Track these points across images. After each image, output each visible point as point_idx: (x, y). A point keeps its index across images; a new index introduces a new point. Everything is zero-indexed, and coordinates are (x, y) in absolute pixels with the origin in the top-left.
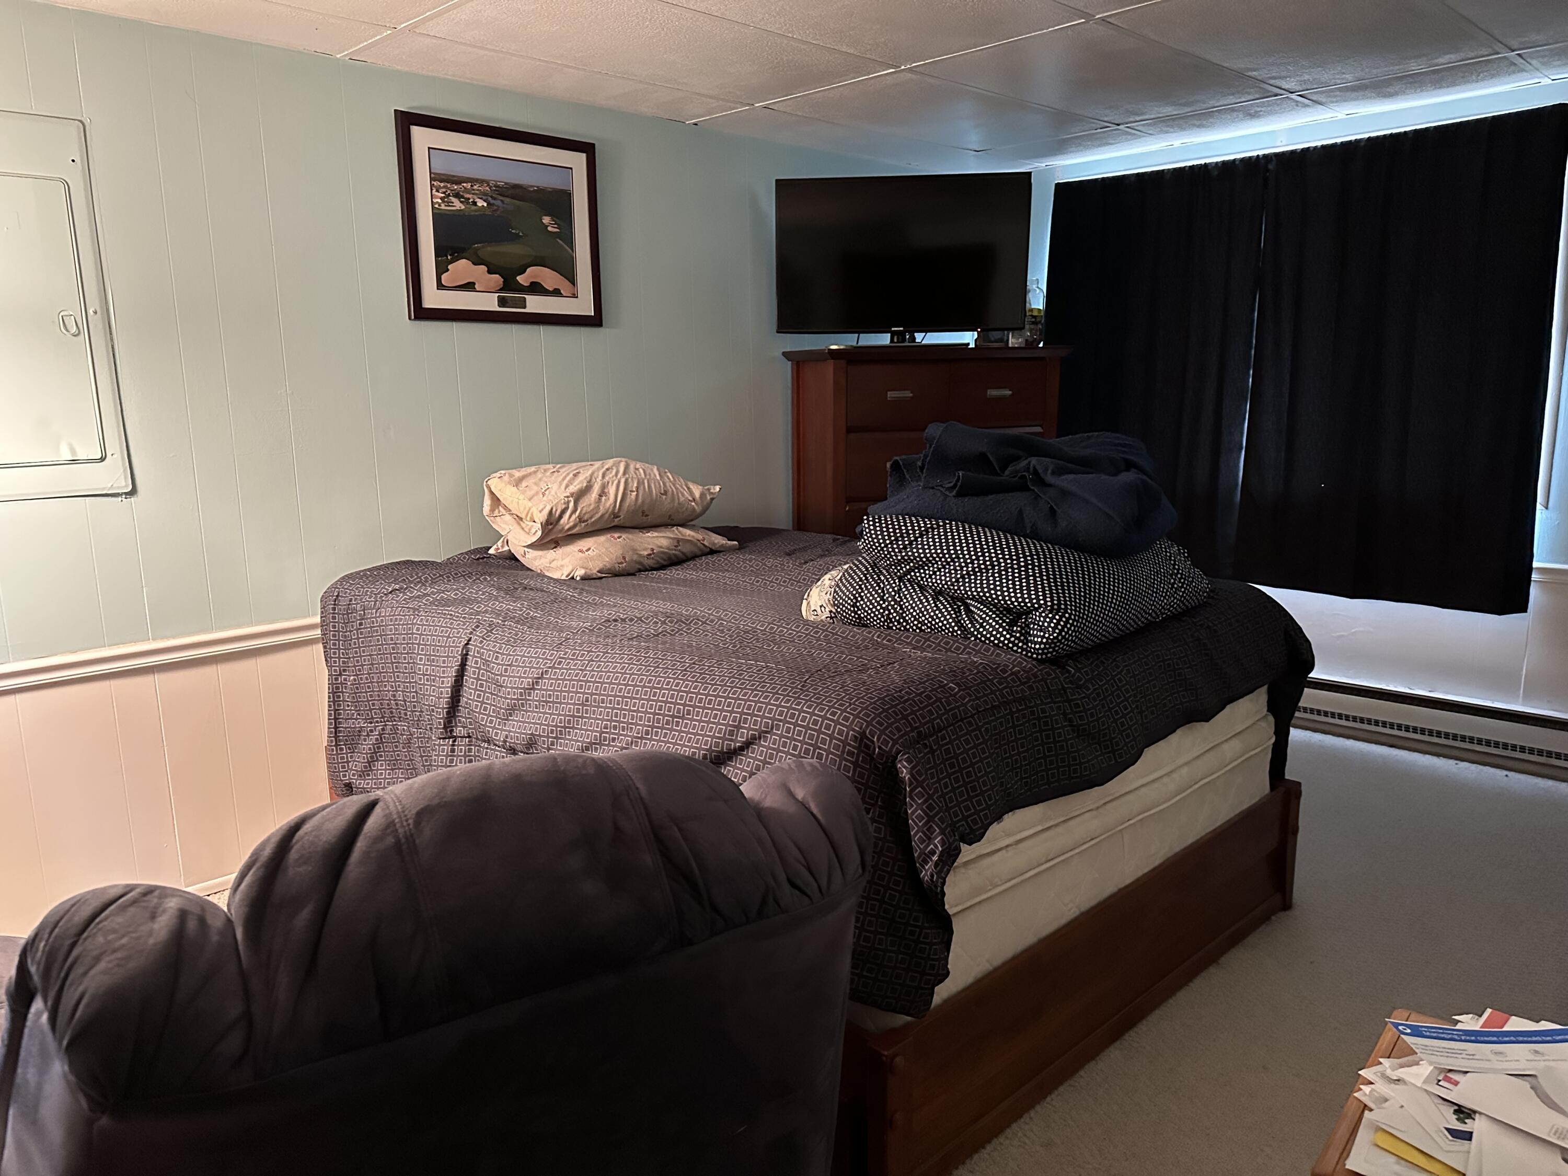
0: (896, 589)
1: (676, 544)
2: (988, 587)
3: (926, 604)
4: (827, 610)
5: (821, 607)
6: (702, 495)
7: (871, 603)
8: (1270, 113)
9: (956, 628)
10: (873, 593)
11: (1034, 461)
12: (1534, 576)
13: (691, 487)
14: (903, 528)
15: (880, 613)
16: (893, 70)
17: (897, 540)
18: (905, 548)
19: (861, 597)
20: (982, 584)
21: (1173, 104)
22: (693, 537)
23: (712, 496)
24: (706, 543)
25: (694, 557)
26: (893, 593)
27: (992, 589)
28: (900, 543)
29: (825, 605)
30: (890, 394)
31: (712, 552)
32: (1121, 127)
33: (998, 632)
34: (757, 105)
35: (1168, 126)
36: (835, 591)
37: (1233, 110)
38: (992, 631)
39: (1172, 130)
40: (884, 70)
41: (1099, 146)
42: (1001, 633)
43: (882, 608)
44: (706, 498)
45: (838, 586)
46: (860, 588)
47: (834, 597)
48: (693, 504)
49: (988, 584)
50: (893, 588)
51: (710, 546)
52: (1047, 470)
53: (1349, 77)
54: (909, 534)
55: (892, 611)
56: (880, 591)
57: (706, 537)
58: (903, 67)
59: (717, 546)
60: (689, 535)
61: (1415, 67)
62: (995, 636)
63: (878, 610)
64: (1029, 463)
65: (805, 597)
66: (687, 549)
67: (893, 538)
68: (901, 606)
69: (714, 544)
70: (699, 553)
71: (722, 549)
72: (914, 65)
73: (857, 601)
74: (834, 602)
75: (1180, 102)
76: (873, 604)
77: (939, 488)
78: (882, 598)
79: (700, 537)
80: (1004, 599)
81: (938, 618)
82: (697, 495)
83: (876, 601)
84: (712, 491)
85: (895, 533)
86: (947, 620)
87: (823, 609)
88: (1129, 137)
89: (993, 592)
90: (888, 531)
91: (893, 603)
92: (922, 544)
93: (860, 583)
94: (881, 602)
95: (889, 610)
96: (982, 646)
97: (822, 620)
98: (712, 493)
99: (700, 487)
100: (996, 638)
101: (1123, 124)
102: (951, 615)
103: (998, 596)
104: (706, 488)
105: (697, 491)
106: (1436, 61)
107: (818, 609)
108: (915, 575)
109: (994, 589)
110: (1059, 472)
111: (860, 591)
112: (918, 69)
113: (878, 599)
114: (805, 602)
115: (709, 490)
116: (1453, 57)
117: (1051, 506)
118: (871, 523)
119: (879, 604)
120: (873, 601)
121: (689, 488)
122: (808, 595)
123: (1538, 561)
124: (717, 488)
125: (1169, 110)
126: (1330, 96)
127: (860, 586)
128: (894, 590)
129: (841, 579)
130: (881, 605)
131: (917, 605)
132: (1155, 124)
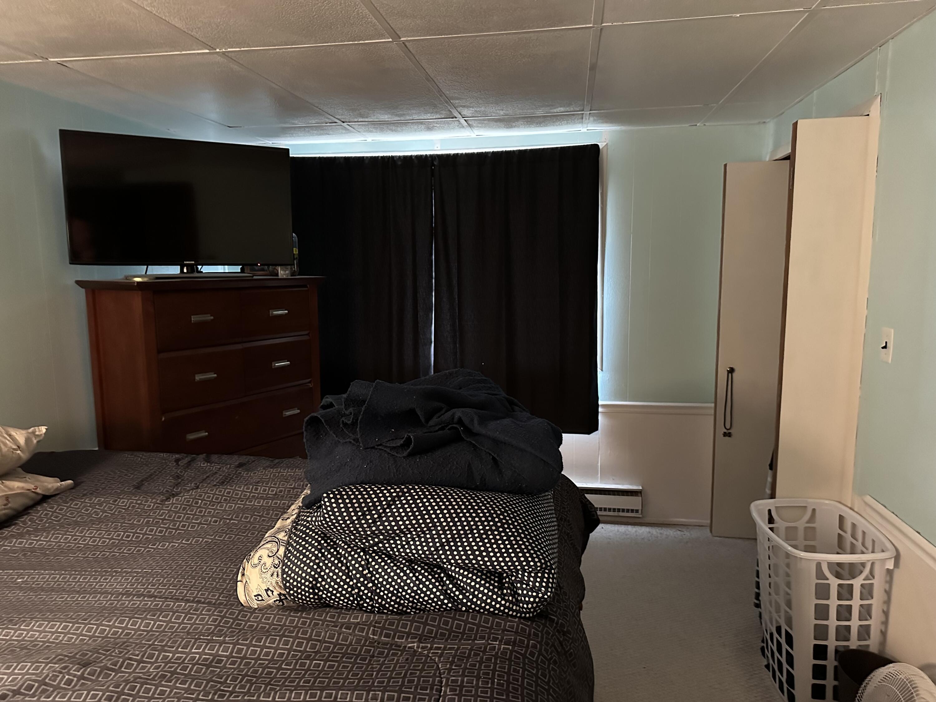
0: (363, 563)
1: (6, 502)
2: (473, 553)
3: (405, 578)
4: (276, 593)
5: (267, 590)
6: (28, 440)
7: (336, 583)
8: (443, 128)
9: (446, 601)
10: (337, 571)
11: (458, 413)
12: (600, 410)
13: (13, 433)
14: (369, 500)
15: (347, 592)
16: (208, 51)
17: (364, 515)
18: (374, 522)
19: (322, 577)
20: (464, 550)
21: (393, 114)
22: (23, 488)
23: (38, 439)
24: (38, 491)
25: (25, 510)
26: (361, 569)
27: (478, 556)
28: (368, 517)
29: (271, 588)
30: (194, 319)
31: (45, 498)
32: (345, 124)
33: (493, 600)
34: (52, 60)
35: (374, 128)
36: (283, 572)
37: (422, 123)
38: (487, 599)
39: (374, 130)
40: (198, 50)
41: (321, 134)
42: (496, 600)
43: (349, 586)
44: (32, 442)
45: (284, 564)
46: (319, 567)
47: (283, 579)
48: (19, 452)
49: (473, 552)
50: (359, 563)
51: (43, 493)
52: (472, 420)
53: (502, 113)
54: (375, 507)
55: (363, 588)
56: (343, 568)
57: (38, 484)
58: (218, 50)
59: (52, 490)
60: (18, 487)
61: (540, 112)
62: (490, 604)
63: (346, 590)
64: (453, 415)
65: (239, 578)
66: (17, 504)
67: (360, 514)
68: (373, 582)
69: (49, 489)
70: (31, 503)
71: (57, 493)
72: (229, 50)
73: (317, 582)
74: (285, 585)
75: (398, 113)
76: (338, 584)
77: (380, 447)
78: (348, 576)
79: (31, 486)
80: (492, 565)
81: (422, 592)
82: (22, 440)
83: (342, 580)
84: (37, 433)
85: (361, 508)
86: (434, 594)
87: (270, 593)
88: (344, 131)
89: (479, 558)
90: (353, 506)
91: (362, 579)
92: (393, 515)
93: (317, 561)
94: (348, 580)
95: (359, 588)
96: (481, 618)
97: (269, 605)
98: (38, 435)
99: (24, 432)
100: (491, 606)
101: (346, 122)
102: (437, 587)
103: (485, 562)
104: (31, 430)
105: (20, 436)
106: (552, 111)
107: (264, 594)
108: (384, 546)
109: (481, 555)
110: (483, 421)
111: (319, 570)
112: (230, 55)
113: (344, 577)
114: (240, 586)
115: (34, 433)
116: (562, 109)
117: (493, 457)
118: (333, 500)
119: (346, 583)
120: (338, 580)
121: (10, 435)
122: (243, 575)
123: (602, 400)
124: (43, 429)
125: (386, 117)
126: (479, 123)
127: (318, 564)
128: (361, 565)
129: (285, 555)
130: (348, 584)
131: (393, 580)
132: (367, 125)
